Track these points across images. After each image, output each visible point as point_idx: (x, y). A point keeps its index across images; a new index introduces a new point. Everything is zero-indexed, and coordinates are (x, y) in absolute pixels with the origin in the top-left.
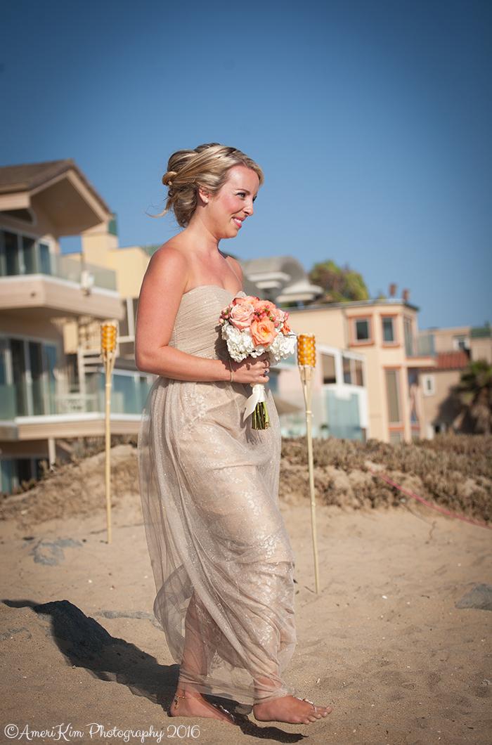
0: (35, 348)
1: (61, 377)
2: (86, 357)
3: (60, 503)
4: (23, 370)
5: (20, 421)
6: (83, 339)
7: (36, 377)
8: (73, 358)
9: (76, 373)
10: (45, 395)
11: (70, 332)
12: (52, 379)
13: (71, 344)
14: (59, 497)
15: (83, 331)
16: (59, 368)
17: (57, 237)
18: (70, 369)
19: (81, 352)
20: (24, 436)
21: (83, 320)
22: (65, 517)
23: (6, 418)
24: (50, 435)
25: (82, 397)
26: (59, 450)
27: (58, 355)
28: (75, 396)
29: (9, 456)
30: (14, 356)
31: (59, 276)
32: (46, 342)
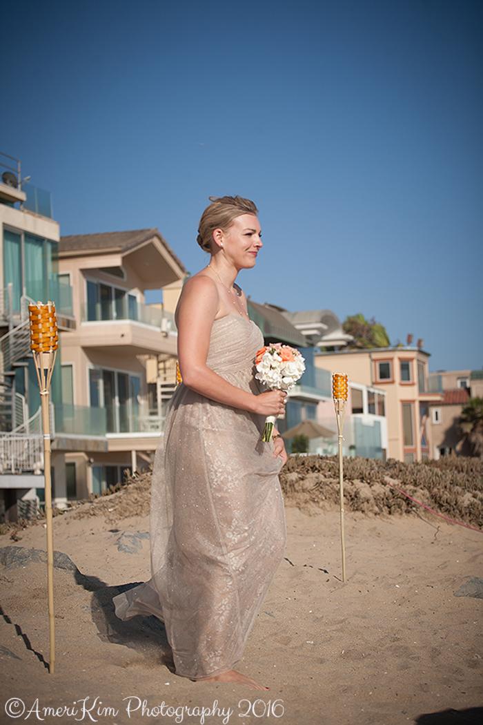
0: (122, 378)
1: (143, 402)
2: (163, 386)
3: (140, 503)
4: (113, 396)
5: (109, 436)
6: (161, 372)
7: (122, 402)
8: (153, 387)
9: (155, 400)
10: (130, 416)
11: (151, 365)
12: (136, 403)
13: (151, 377)
14: (138, 499)
15: (161, 365)
16: (141, 395)
17: (142, 292)
18: (151, 395)
19: (160, 383)
20: (111, 448)
21: (162, 357)
22: (144, 515)
23: (98, 434)
24: (133, 447)
25: (159, 418)
26: (139, 459)
27: (141, 384)
28: (154, 418)
29: (100, 464)
30: (105, 384)
31: (143, 321)
32: (131, 374)
